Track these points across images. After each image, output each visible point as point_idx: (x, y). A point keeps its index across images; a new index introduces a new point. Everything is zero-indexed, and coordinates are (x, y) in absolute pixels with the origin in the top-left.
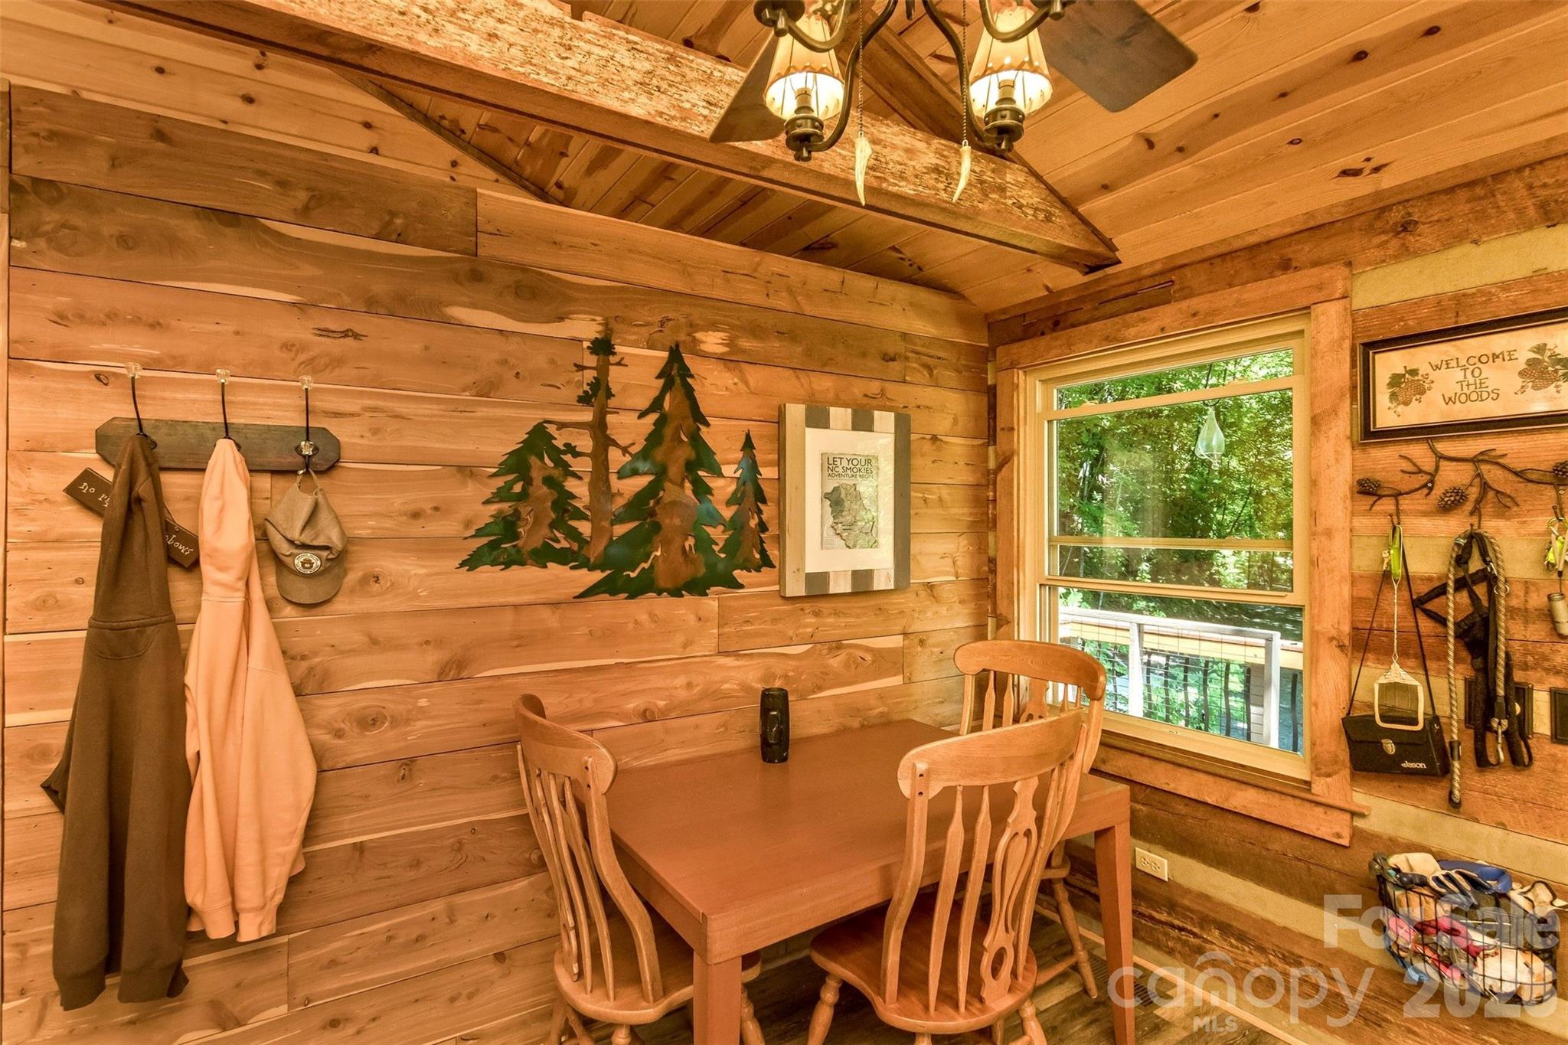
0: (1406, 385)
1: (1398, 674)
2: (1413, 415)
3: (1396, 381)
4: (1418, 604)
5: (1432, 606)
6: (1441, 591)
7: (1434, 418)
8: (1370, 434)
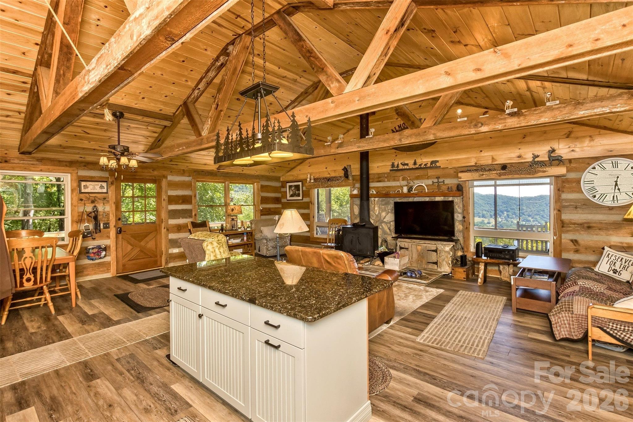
0: (86, 187)
1: (87, 224)
2: (86, 191)
3: (84, 186)
4: (88, 215)
5: (90, 215)
6: (91, 213)
7: (89, 191)
8: (81, 193)
